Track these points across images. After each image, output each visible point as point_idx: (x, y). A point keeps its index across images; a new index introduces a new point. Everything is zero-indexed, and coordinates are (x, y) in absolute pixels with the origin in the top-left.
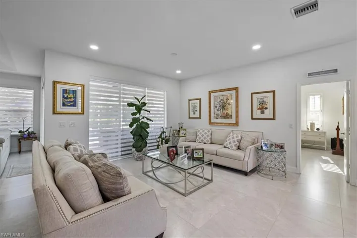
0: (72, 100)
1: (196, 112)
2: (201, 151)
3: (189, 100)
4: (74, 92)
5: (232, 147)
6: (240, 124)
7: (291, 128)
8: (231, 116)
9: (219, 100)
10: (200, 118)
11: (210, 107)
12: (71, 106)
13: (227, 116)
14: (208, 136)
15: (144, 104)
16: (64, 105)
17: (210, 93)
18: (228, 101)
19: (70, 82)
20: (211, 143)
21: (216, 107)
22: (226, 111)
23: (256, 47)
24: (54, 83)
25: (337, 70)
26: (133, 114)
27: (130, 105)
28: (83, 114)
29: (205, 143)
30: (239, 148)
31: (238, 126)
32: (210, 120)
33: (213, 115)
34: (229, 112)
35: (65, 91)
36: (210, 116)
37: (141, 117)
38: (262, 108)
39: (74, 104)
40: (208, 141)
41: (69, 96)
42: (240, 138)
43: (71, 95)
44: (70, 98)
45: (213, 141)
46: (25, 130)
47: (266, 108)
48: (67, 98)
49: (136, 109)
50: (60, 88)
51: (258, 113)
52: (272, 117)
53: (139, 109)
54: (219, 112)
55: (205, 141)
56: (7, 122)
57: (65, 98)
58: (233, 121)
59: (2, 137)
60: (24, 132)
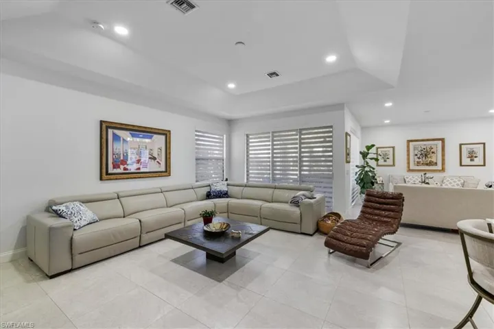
1: (388, 160)
3: (378, 148)
8: (436, 163)
9: (420, 149)
10: (394, 165)
11: (408, 155)
13: (431, 163)
17: (408, 142)
18: (432, 150)
21: (416, 155)
22: (430, 159)
31: (444, 171)
33: (412, 162)
34: (434, 160)
36: (409, 163)
38: (472, 157)
47: (476, 157)
51: (466, 161)
52: (482, 164)
54: (420, 160)
58: (439, 167)
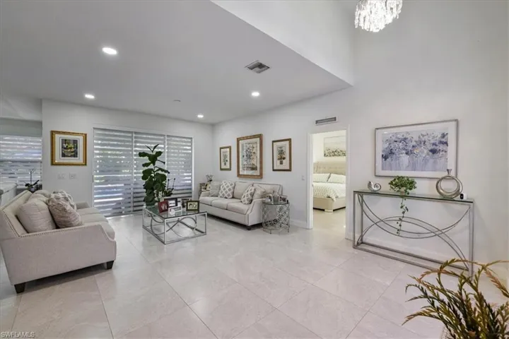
0: (73, 150)
2: (197, 203)
3: (221, 148)
4: (75, 142)
6: (264, 176)
7: (303, 180)
8: (256, 167)
9: (246, 149)
10: (230, 169)
11: (238, 157)
12: (71, 156)
14: (230, 190)
15: (159, 153)
16: (64, 155)
17: (238, 140)
18: (254, 150)
19: (69, 131)
20: (233, 197)
21: (244, 157)
22: (252, 162)
23: (256, 94)
24: (53, 133)
25: (335, 118)
26: (144, 165)
27: (142, 154)
28: (86, 165)
29: (226, 198)
30: (251, 202)
31: (262, 178)
32: (238, 171)
33: (241, 166)
34: (254, 162)
35: (65, 141)
37: (156, 169)
38: (281, 158)
39: (75, 155)
40: (229, 195)
41: (69, 146)
42: (253, 191)
43: (71, 145)
44: (71, 148)
45: (235, 196)
46: (33, 183)
47: (284, 158)
48: (66, 148)
49: (150, 159)
50: (58, 138)
51: (277, 164)
52: (289, 168)
53: (153, 159)
54: (246, 163)
55: (226, 195)
56: (13, 173)
57: (65, 148)
59: (2, 188)
60: (31, 185)
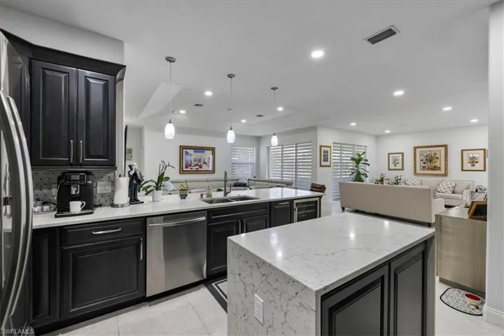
0: (326, 157)
1: (398, 165)
3: (389, 154)
4: (327, 152)
5: (447, 191)
6: (449, 174)
8: (440, 168)
9: (425, 154)
10: (402, 169)
11: (415, 160)
12: (326, 161)
13: (435, 168)
17: (415, 148)
18: (436, 156)
21: (422, 160)
22: (434, 164)
24: (321, 146)
28: (331, 166)
30: (453, 192)
31: (448, 176)
32: (415, 171)
33: (418, 166)
34: (438, 164)
35: (324, 152)
36: (415, 167)
38: (473, 162)
42: (454, 185)
47: (476, 162)
49: (356, 162)
50: (322, 150)
51: (467, 166)
52: (483, 169)
54: (426, 165)
58: (442, 172)
